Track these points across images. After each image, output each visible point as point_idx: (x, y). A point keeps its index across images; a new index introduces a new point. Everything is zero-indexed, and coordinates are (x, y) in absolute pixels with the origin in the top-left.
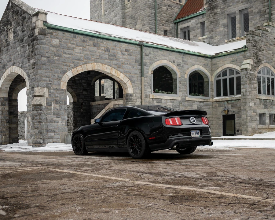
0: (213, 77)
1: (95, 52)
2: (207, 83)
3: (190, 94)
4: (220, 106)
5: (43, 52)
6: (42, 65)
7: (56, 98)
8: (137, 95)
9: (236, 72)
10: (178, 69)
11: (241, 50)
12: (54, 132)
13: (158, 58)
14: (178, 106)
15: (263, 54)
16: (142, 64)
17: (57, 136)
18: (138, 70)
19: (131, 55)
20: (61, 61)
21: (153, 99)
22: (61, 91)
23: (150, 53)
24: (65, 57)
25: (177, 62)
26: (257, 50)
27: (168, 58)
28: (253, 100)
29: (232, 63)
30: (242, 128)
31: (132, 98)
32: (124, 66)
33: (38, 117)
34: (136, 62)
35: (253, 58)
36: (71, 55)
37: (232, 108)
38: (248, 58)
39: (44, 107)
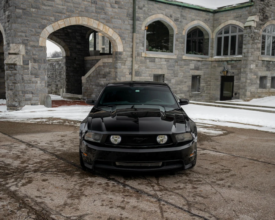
0: (214, 33)
1: (80, 4)
2: (207, 40)
3: (187, 53)
4: (219, 66)
5: (17, 3)
6: (17, 18)
7: (34, 56)
8: (127, 53)
9: (239, 29)
10: (176, 24)
11: (247, 5)
12: (32, 93)
13: (153, 12)
14: (173, 65)
15: (271, 9)
16: (134, 19)
17: (36, 98)
18: (129, 25)
19: (121, 8)
20: (39, 13)
21: (145, 57)
22: (39, 48)
23: (144, 6)
24: (44, 9)
25: (175, 17)
26: (264, 6)
27: (164, 12)
28: (255, 62)
29: (236, 19)
30: (240, 92)
31: (122, 57)
32: (113, 20)
33: (12, 77)
34: (127, 16)
35: (260, 14)
36: (51, 7)
37: (231, 69)
38: (253, 14)
39: (19, 67)
